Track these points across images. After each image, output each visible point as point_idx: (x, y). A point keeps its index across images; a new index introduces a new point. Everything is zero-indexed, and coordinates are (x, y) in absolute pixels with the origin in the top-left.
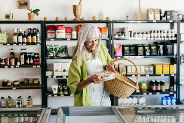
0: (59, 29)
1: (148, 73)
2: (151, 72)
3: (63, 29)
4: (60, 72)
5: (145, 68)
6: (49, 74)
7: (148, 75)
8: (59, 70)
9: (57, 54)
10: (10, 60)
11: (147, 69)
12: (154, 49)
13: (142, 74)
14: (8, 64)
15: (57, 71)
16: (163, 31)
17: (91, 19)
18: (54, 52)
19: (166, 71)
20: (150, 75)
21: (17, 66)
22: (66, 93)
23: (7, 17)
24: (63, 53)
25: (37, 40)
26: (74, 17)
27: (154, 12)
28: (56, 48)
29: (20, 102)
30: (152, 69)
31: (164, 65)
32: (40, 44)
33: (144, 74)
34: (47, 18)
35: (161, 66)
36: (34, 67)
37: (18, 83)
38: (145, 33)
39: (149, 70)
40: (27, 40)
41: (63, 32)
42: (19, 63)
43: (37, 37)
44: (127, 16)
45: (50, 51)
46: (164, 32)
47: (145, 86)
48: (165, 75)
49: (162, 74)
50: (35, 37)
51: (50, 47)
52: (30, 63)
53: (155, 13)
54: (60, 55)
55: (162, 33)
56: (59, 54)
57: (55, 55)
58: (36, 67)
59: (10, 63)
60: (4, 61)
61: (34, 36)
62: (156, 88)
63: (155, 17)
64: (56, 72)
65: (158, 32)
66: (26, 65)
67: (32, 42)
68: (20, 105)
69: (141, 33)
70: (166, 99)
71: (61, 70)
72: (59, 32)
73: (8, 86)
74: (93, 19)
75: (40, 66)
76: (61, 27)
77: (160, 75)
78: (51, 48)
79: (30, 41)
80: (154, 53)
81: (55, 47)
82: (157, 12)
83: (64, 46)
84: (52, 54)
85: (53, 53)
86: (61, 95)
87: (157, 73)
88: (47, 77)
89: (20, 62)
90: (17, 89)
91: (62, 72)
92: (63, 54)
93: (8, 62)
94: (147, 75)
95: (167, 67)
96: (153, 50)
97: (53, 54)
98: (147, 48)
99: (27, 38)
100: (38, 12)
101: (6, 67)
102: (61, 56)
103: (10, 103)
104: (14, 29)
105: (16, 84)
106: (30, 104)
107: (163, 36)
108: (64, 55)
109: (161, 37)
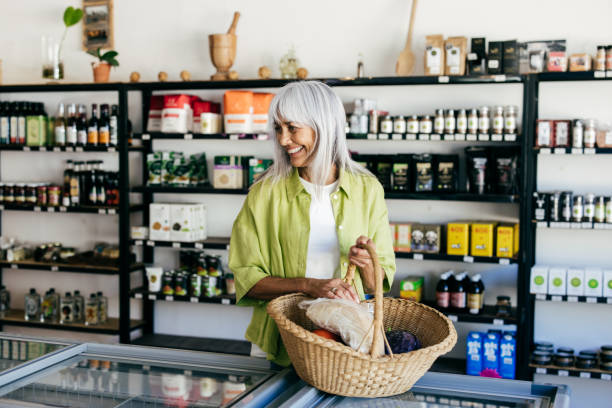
0: (168, 105)
1: (422, 247)
2: (431, 246)
3: (178, 107)
4: (166, 229)
5: (412, 230)
6: (139, 233)
7: (421, 257)
8: (163, 225)
9: (168, 178)
10: (47, 192)
11: (418, 234)
12: (446, 171)
13: (400, 250)
14: (44, 201)
15: (157, 226)
16: (474, 112)
17: (255, 76)
18: (164, 172)
19: (480, 247)
20: (427, 257)
21: (62, 209)
22: (183, 292)
23: (48, 73)
24: (187, 175)
25: (110, 138)
26: (212, 71)
27: (445, 48)
28: (173, 162)
29: (71, 306)
30: (433, 236)
31: (475, 227)
32: (117, 150)
33: (408, 250)
34: (139, 76)
35: (466, 227)
36: (102, 211)
37: (70, 254)
38: (415, 117)
39: (425, 238)
40: (88, 138)
41: (177, 116)
42: (66, 202)
43: (110, 129)
44: (360, 65)
45: (153, 170)
46: (479, 115)
47: (410, 291)
48: (478, 259)
49: (470, 254)
50: (105, 130)
51: (156, 157)
52: (99, 203)
53: (449, 52)
54: (176, 181)
55: (474, 119)
56: (172, 179)
57: (163, 180)
58: (107, 212)
59: (48, 198)
60: (34, 192)
61: (104, 126)
62: (451, 299)
63: (449, 63)
64: (156, 231)
65: (457, 114)
66: (85, 206)
67: (99, 143)
68: (71, 316)
69: (402, 117)
70: (478, 340)
71: (168, 225)
72: (166, 115)
73: (45, 260)
74: (261, 75)
75: (117, 212)
76: (173, 100)
77: (460, 258)
78: (159, 159)
79: (95, 140)
80: (443, 185)
81: (171, 157)
82: (454, 48)
83: (197, 155)
84: (158, 177)
85: (160, 174)
86: (168, 298)
87: (451, 252)
88: (133, 242)
89: (70, 197)
90: (61, 269)
91: (172, 231)
92: (184, 179)
93: (45, 195)
94: (416, 256)
95: (486, 231)
96: (442, 173)
97: (160, 179)
98: (423, 167)
99: (87, 132)
100: (117, 58)
101: (37, 209)
102: (178, 184)
103: (45, 307)
104: (59, 107)
105: (65, 255)
106: (94, 314)
107: (474, 127)
108: (187, 182)
109: (468, 131)
